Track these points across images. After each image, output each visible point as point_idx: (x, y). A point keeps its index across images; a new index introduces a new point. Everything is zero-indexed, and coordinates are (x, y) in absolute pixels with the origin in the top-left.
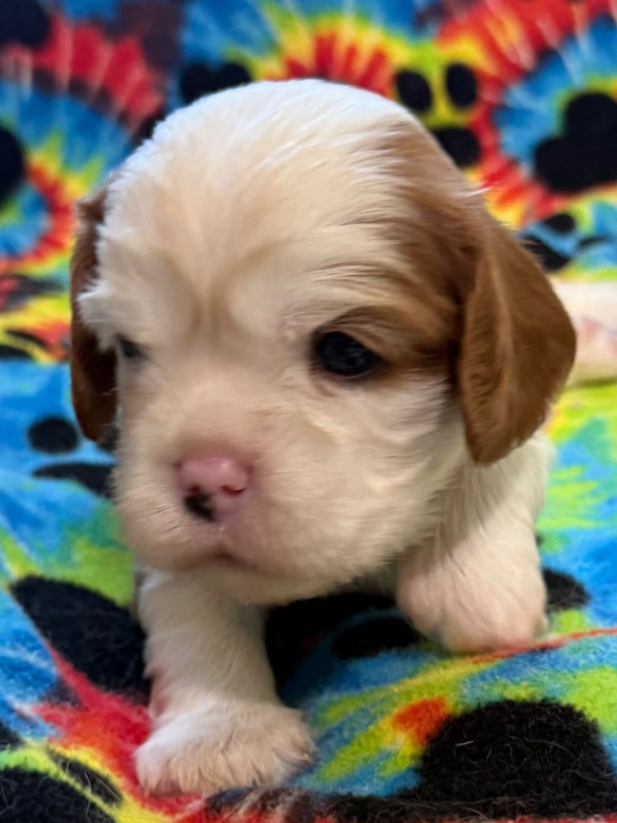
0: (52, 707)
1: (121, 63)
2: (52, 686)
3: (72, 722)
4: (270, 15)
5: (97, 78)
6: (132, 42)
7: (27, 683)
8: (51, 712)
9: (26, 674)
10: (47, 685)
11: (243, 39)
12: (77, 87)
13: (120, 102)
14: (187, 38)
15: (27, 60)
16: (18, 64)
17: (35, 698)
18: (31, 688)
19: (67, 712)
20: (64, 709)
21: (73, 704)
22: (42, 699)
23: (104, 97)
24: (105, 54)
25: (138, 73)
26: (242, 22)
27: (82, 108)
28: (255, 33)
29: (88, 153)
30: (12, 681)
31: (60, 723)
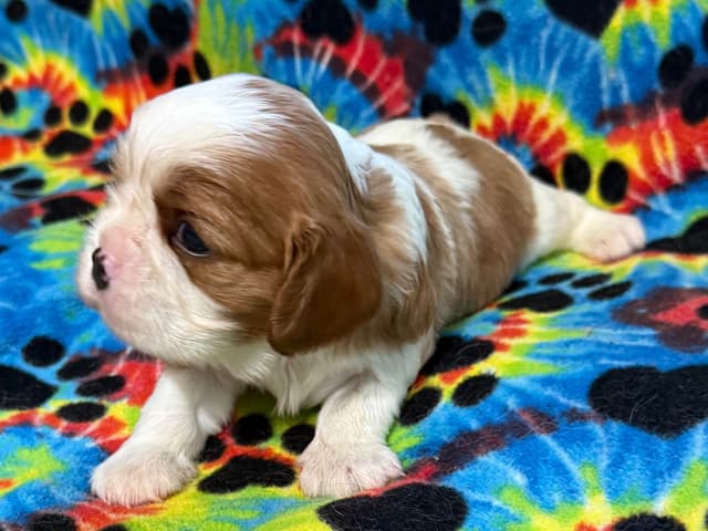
6: (400, 60)
12: (358, 78)
14: (432, 72)
15: (331, 49)
16: (323, 50)
24: (382, 62)
28: (478, 87)
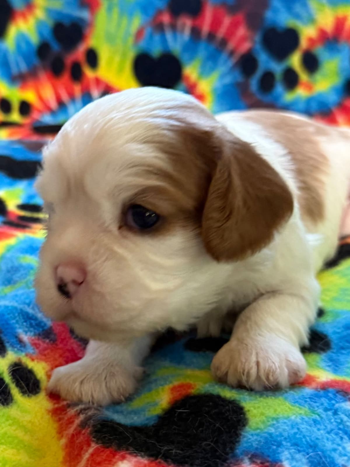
0: (39, 339)
1: (234, 26)
2: (43, 330)
3: (45, 349)
4: (313, 5)
5: (221, 33)
6: (240, 16)
7: (31, 325)
8: (37, 342)
9: (32, 321)
10: (41, 329)
11: (297, 16)
12: (211, 36)
13: (231, 45)
15: (189, 23)
16: (184, 25)
17: (32, 333)
18: (32, 329)
19: (44, 344)
20: (44, 342)
21: (50, 341)
22: (35, 335)
23: (224, 43)
24: (227, 21)
25: (242, 31)
26: (298, 8)
27: (212, 47)
28: (304, 14)
29: (213, 69)
30: (25, 324)
31: (37, 348)
